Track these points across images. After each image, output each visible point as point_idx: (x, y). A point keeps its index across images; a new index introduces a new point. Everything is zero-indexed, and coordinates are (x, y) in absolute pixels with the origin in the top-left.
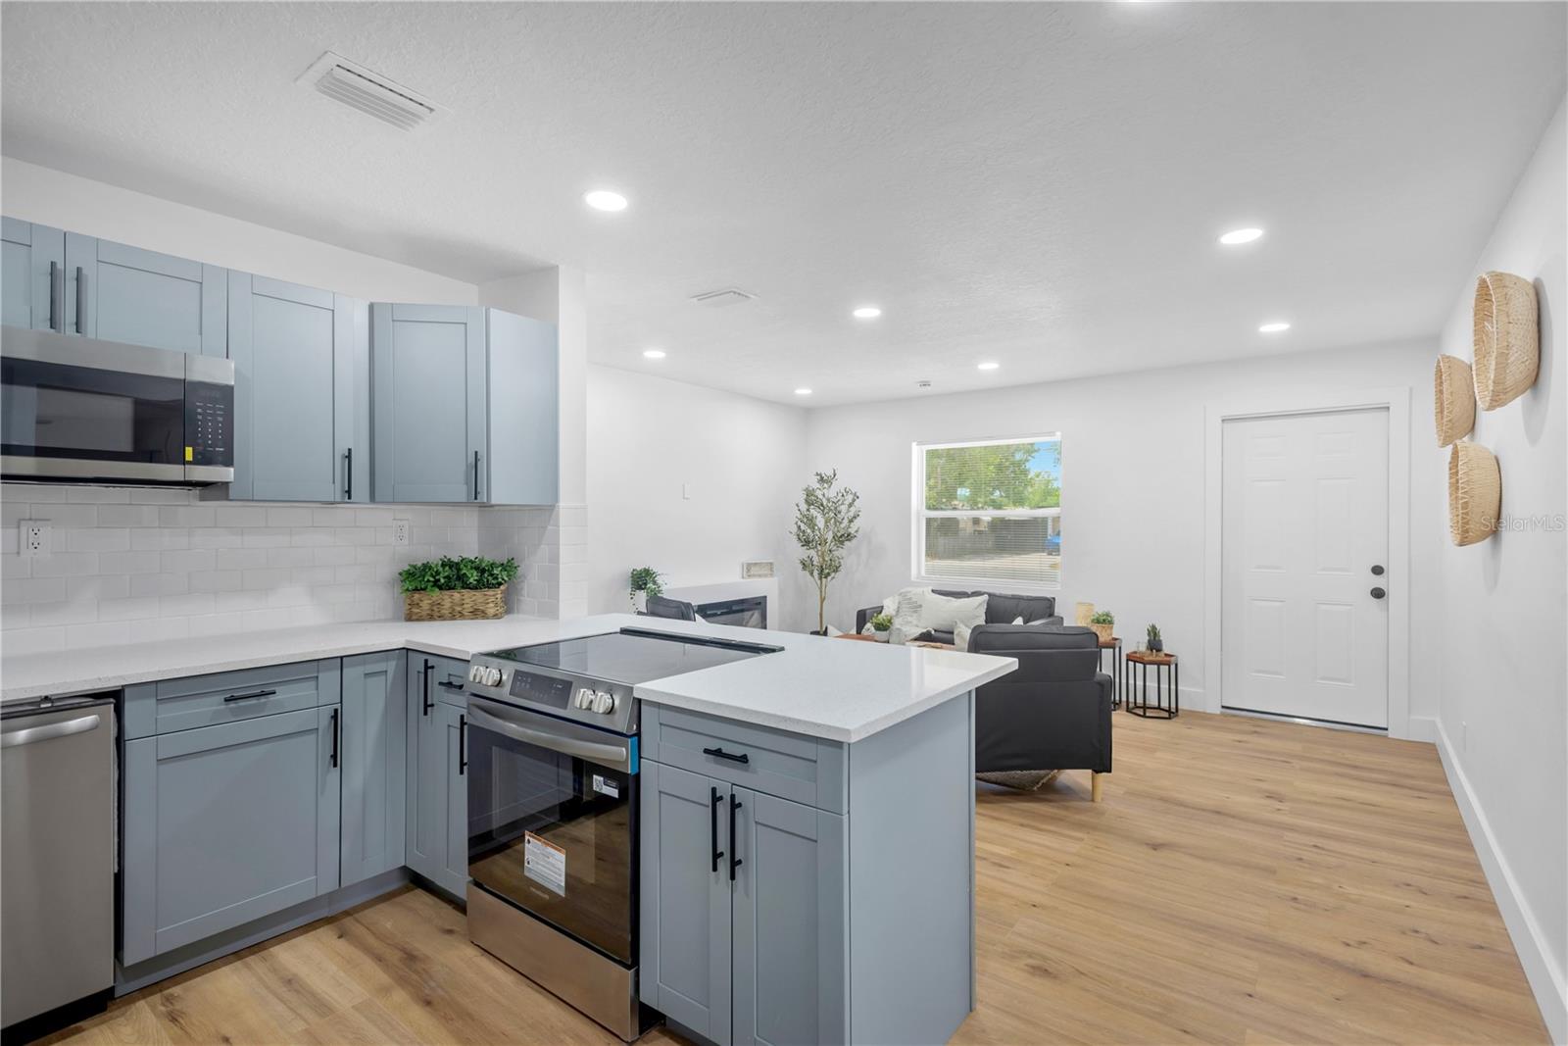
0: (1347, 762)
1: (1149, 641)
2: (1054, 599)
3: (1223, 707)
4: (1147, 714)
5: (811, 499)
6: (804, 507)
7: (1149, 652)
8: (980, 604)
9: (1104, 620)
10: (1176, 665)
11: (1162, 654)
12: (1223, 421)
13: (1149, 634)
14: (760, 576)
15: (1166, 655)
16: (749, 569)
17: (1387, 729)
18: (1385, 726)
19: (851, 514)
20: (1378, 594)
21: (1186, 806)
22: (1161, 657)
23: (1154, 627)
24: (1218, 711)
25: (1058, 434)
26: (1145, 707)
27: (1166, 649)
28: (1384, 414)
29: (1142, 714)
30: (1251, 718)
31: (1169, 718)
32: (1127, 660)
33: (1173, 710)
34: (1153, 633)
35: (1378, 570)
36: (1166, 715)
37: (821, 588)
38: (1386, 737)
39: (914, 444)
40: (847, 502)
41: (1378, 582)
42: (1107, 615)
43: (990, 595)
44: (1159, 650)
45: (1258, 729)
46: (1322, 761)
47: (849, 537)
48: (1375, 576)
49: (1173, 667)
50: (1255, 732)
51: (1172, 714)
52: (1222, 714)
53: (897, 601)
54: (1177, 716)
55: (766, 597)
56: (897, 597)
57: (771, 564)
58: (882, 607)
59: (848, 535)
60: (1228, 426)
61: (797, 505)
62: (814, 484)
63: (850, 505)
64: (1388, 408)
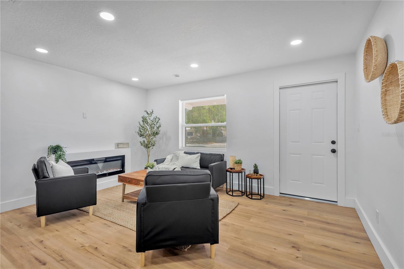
0: (325, 220)
1: (254, 170)
2: (224, 155)
3: (280, 193)
4: (253, 198)
5: (144, 120)
6: (142, 123)
7: (254, 174)
8: (197, 157)
9: (238, 163)
10: (264, 179)
11: (258, 175)
12: (280, 88)
13: (254, 167)
14: (123, 148)
15: (260, 175)
16: (118, 145)
17: (337, 202)
18: (337, 201)
19: (158, 125)
20: (334, 151)
21: (255, 258)
22: (258, 176)
23: (256, 165)
24: (278, 195)
25: (225, 95)
26: (252, 194)
27: (260, 173)
28: (335, 84)
29: (251, 197)
30: (290, 198)
31: (261, 199)
32: (246, 177)
33: (262, 195)
34: (256, 167)
35: (333, 142)
36: (259, 197)
37: (148, 152)
38: (337, 205)
39: (180, 101)
40: (157, 121)
41: (334, 147)
42: (239, 160)
43: (201, 154)
44: (257, 173)
45: (291, 203)
46: (315, 220)
47: (157, 133)
48: (332, 144)
49: (262, 180)
50: (291, 205)
51: (262, 197)
52: (280, 196)
53: (172, 156)
54: (264, 198)
55: (124, 155)
56: (172, 155)
57: (128, 143)
58: (165, 158)
59: (156, 133)
60: (281, 90)
61: (139, 123)
62: (146, 115)
63: (157, 122)
64: (337, 81)
